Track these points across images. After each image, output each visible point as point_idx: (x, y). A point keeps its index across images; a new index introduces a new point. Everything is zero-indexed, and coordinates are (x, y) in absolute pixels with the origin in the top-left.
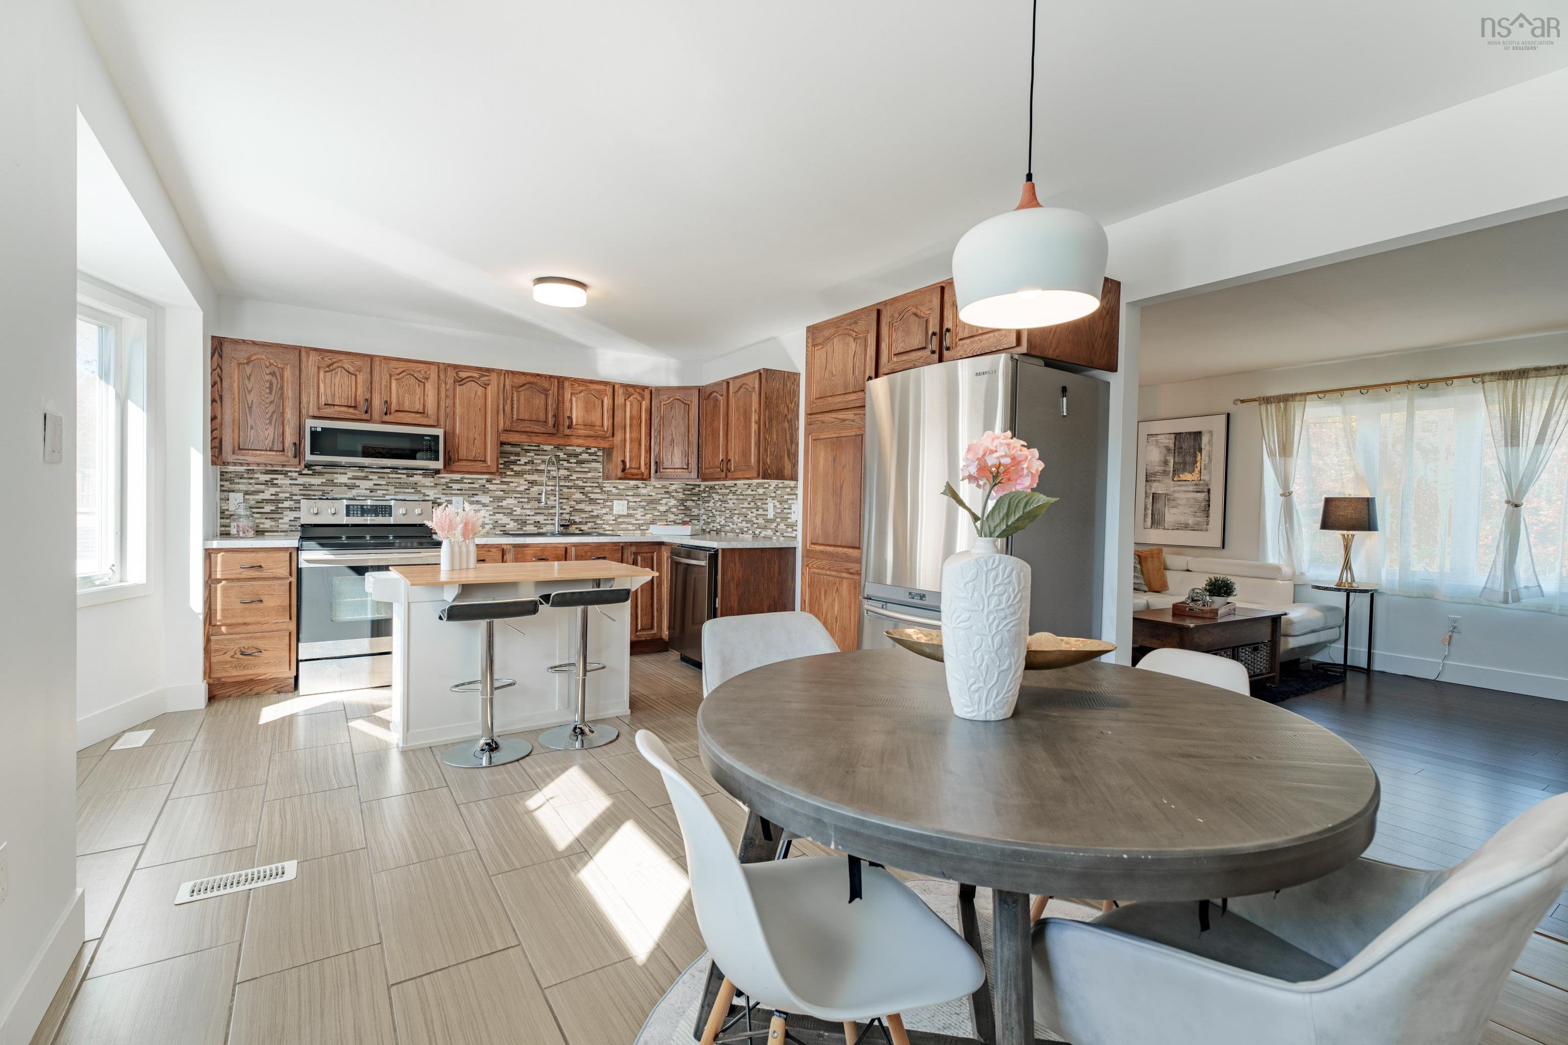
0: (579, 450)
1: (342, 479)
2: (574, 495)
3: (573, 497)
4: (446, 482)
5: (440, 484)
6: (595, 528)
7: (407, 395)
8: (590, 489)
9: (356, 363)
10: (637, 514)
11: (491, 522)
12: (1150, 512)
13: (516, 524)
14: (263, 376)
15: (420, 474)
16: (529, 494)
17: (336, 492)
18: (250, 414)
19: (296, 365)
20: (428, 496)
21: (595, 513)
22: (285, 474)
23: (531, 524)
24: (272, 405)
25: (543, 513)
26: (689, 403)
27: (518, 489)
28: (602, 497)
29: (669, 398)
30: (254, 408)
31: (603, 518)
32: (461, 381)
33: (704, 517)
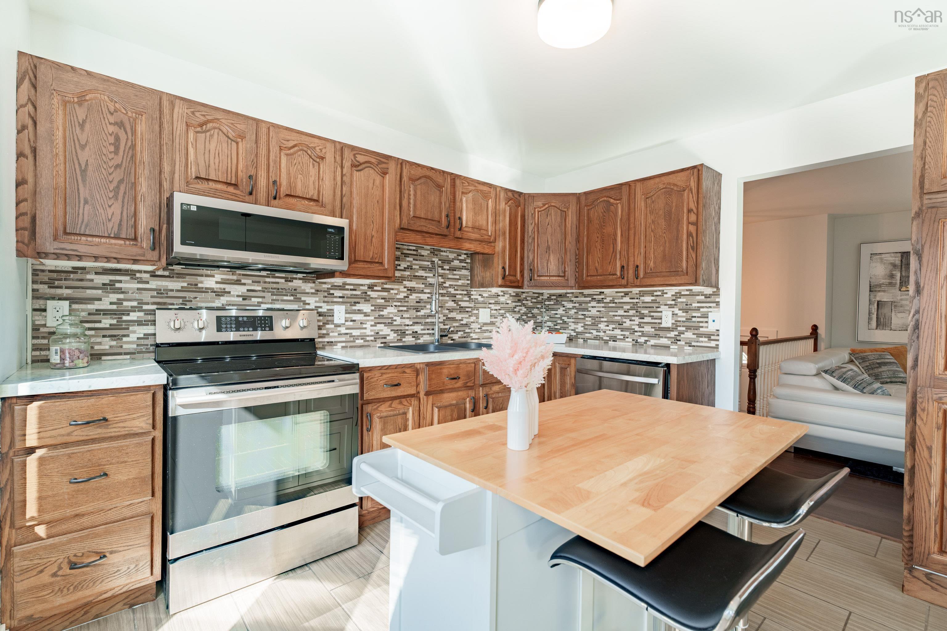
0: (452, 256)
1: (210, 283)
2: (447, 303)
3: (447, 305)
4: (328, 288)
5: (321, 291)
6: (465, 337)
7: (300, 176)
8: (460, 297)
9: (238, 126)
10: (497, 322)
11: (373, 333)
12: (874, 317)
13: (396, 335)
14: (104, 125)
15: (300, 279)
16: (408, 302)
17: (201, 300)
18: (84, 181)
19: (155, 116)
20: (309, 304)
21: (464, 322)
22: (131, 274)
23: (410, 335)
24: (118, 170)
25: (420, 323)
26: (565, 210)
27: (398, 297)
28: (470, 305)
29: (544, 205)
30: (90, 173)
31: (471, 327)
32: (358, 166)
33: (549, 324)
